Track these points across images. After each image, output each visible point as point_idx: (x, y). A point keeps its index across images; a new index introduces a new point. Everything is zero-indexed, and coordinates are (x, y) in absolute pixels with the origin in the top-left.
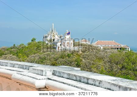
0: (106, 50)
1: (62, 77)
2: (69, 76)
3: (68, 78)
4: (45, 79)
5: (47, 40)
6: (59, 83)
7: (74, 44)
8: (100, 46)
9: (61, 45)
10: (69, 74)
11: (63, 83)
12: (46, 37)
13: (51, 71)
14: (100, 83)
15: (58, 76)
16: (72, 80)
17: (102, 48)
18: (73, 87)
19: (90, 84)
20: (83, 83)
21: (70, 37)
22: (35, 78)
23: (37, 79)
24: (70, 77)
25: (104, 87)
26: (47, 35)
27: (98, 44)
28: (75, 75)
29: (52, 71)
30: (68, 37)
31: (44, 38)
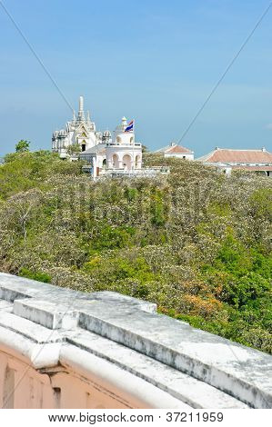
0: (241, 178)
1: (105, 337)
2: (124, 336)
3: (122, 341)
4: (57, 341)
5: (64, 148)
6: (97, 358)
7: (143, 160)
8: (223, 165)
9: (104, 162)
10: (124, 331)
11: (108, 359)
12: (60, 138)
13: (74, 316)
14: (204, 372)
15: (94, 332)
16: (131, 348)
17: (229, 170)
18: (134, 376)
19: (180, 371)
20: (162, 362)
21: (131, 139)
22: (29, 338)
23: (37, 342)
24: (128, 340)
25: (217, 384)
26: (62, 131)
27: (216, 159)
28: (139, 338)
29: (78, 316)
30: (126, 138)
31: (54, 140)
